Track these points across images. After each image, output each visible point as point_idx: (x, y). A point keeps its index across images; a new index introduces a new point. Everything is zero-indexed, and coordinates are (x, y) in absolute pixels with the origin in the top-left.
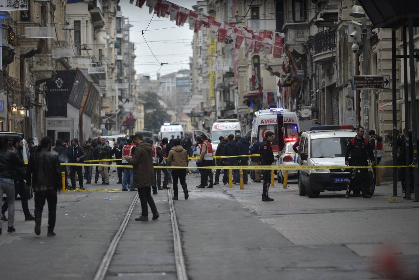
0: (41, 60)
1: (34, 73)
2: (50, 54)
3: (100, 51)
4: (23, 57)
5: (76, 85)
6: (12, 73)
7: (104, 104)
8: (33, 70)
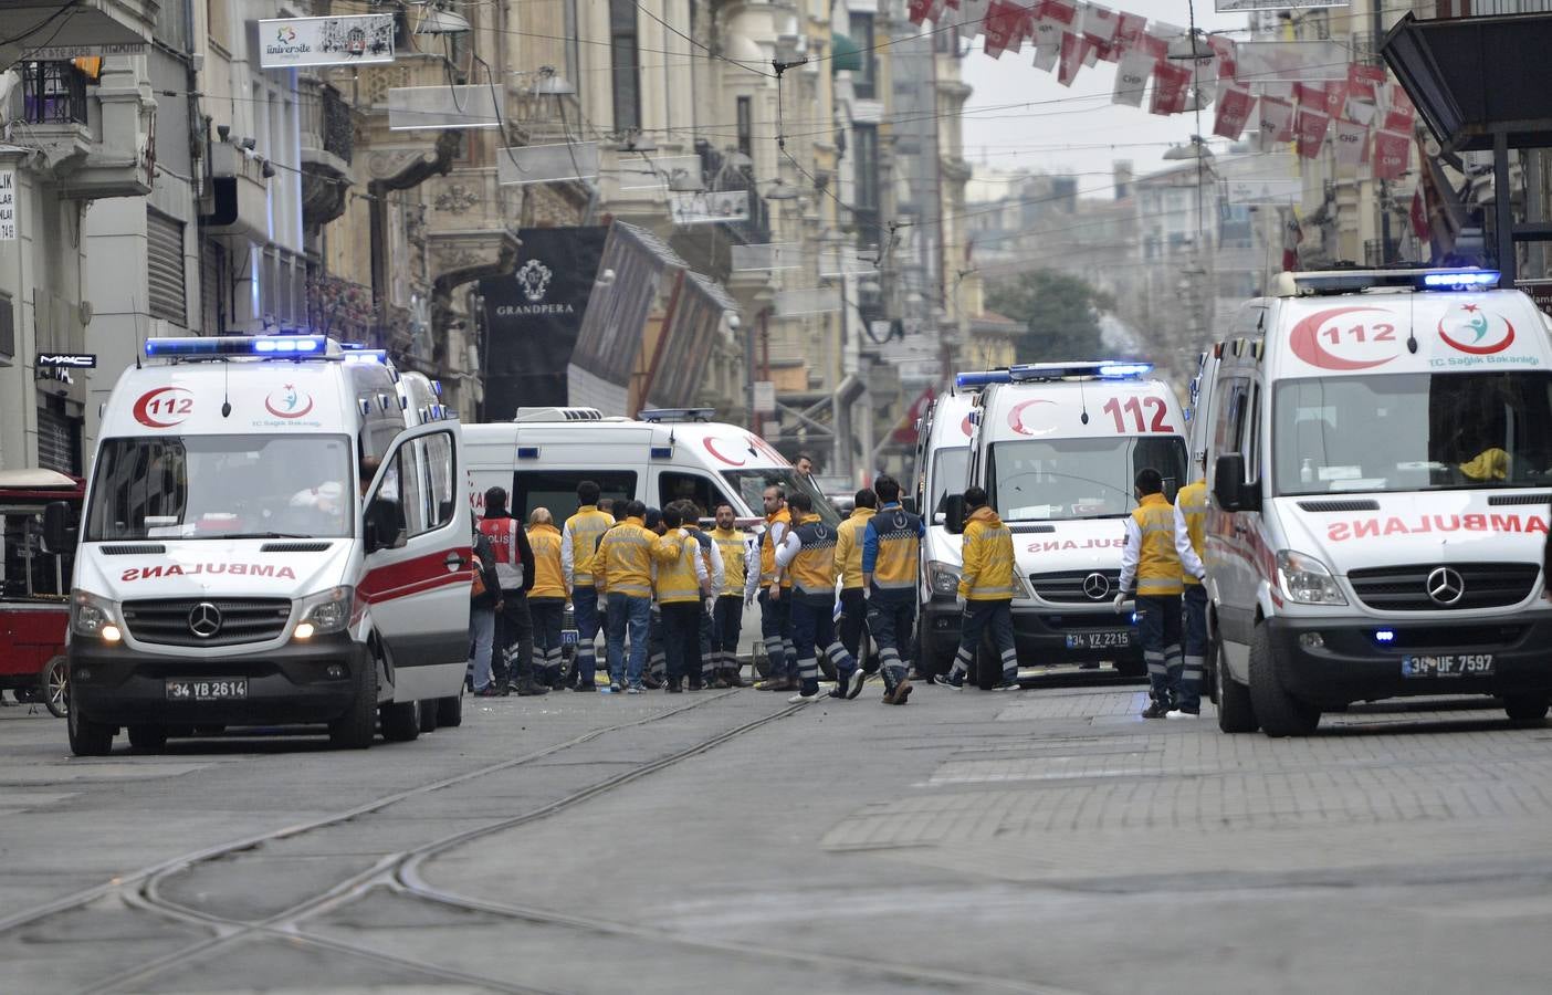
0: (454, 192)
1: (427, 246)
2: (489, 169)
3: (743, 104)
4: (379, 189)
5: (604, 290)
6: (341, 255)
7: (777, 354)
8: (421, 232)
